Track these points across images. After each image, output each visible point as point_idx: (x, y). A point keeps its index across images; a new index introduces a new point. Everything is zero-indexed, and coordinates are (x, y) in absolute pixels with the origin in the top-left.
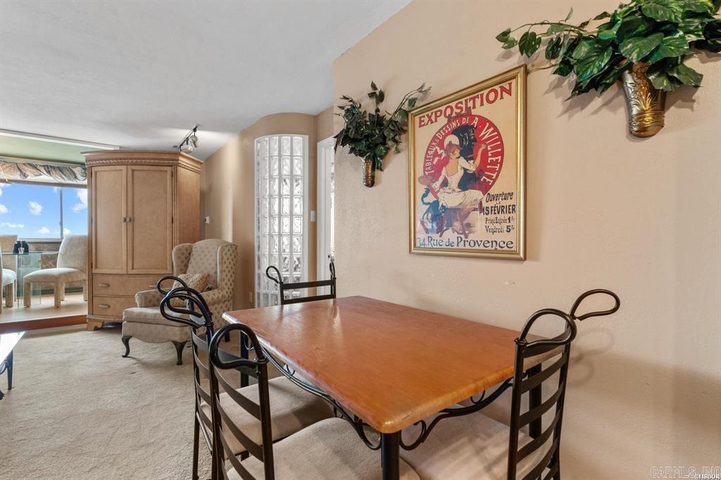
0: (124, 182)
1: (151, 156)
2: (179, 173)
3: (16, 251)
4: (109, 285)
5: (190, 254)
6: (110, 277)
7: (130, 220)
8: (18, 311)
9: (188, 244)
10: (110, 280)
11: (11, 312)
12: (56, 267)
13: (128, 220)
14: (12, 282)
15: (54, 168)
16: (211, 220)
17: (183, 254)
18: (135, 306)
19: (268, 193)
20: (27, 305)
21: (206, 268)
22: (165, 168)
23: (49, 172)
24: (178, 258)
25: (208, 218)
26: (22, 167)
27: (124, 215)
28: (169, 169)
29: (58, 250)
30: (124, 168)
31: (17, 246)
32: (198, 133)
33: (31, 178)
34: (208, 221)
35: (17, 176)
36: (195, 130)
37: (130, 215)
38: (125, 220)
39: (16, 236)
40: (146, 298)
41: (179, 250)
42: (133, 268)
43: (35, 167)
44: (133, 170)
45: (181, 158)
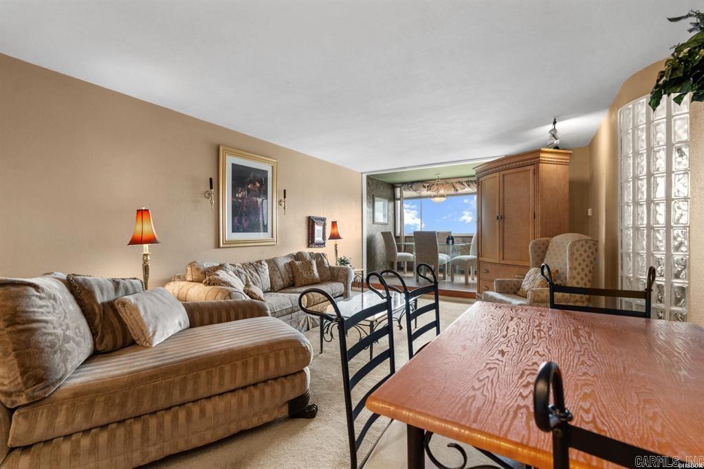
0: (498, 186)
1: (517, 159)
2: (540, 169)
3: (448, 243)
4: (488, 272)
5: (547, 248)
6: (489, 265)
7: (501, 218)
8: (448, 283)
9: (545, 238)
10: (489, 267)
11: (445, 283)
12: (469, 254)
13: (500, 217)
14: (446, 262)
15: (471, 181)
16: (593, 213)
17: (540, 248)
18: (493, 290)
19: (631, 175)
20: (452, 279)
21: (559, 264)
22: (528, 168)
23: (469, 186)
24: (534, 252)
25: (590, 210)
26: (455, 184)
27: (497, 215)
28: (531, 168)
29: (470, 242)
30: (497, 174)
31: (448, 239)
32: (557, 125)
33: (460, 191)
34: (590, 214)
35: (452, 192)
36: (555, 123)
37: (501, 214)
38: (498, 217)
39: (450, 233)
40: (500, 285)
41: (535, 244)
42: (503, 259)
43: (461, 183)
44: (504, 175)
45: (542, 155)
